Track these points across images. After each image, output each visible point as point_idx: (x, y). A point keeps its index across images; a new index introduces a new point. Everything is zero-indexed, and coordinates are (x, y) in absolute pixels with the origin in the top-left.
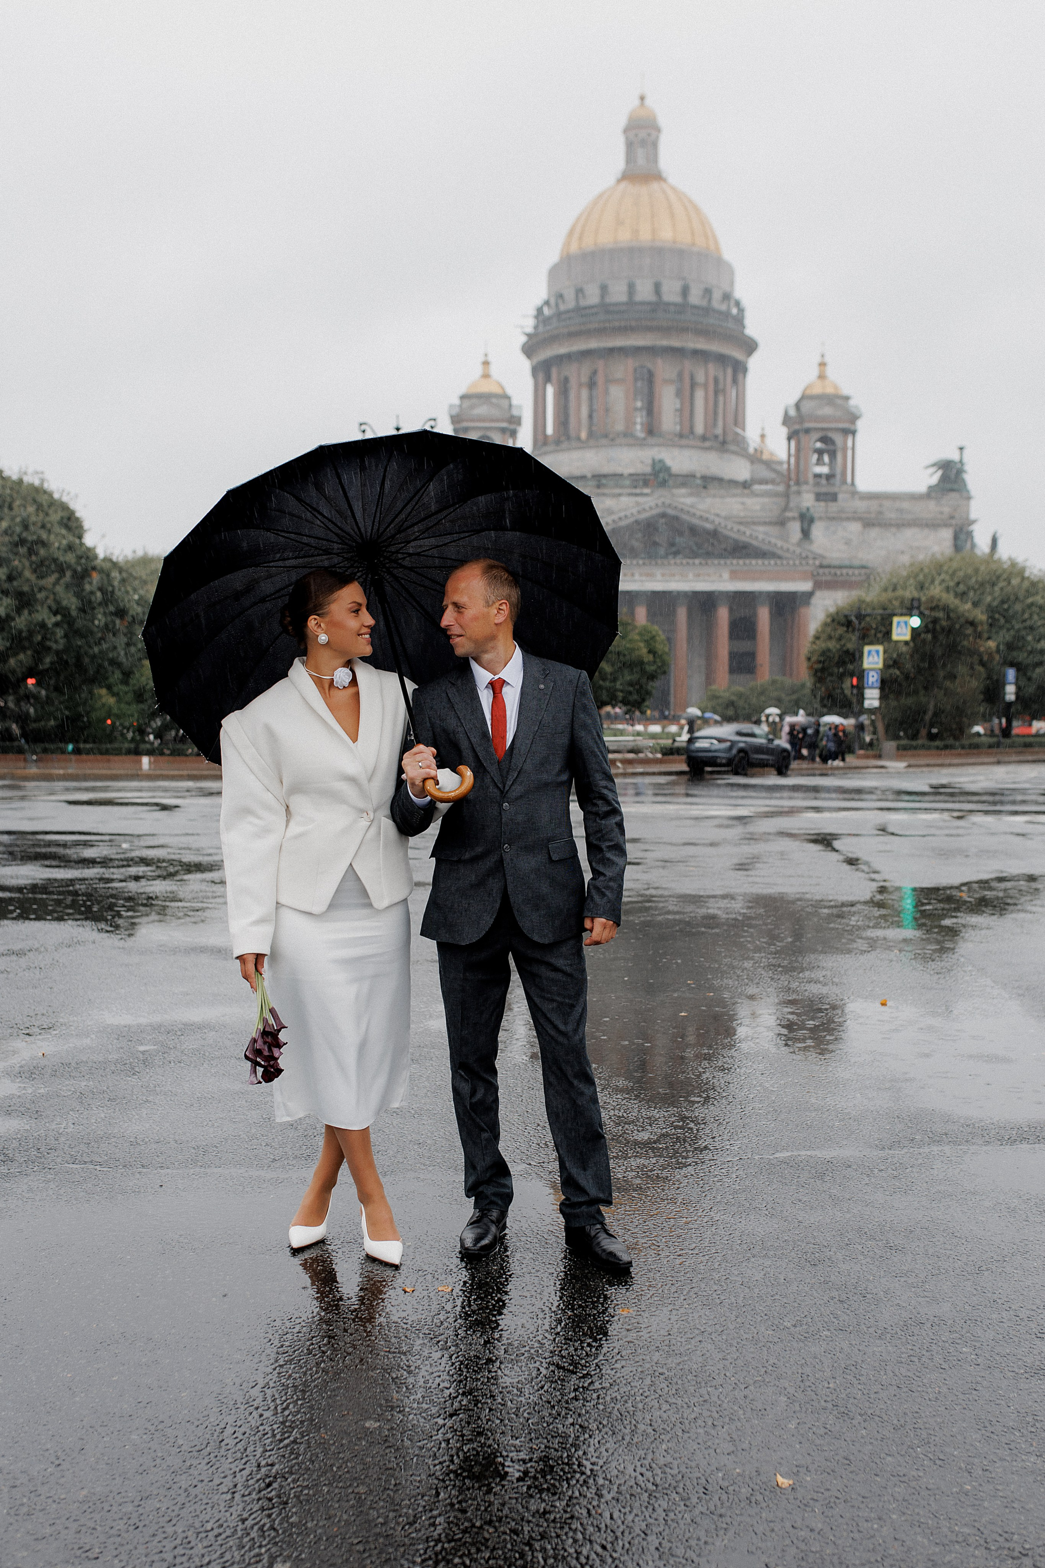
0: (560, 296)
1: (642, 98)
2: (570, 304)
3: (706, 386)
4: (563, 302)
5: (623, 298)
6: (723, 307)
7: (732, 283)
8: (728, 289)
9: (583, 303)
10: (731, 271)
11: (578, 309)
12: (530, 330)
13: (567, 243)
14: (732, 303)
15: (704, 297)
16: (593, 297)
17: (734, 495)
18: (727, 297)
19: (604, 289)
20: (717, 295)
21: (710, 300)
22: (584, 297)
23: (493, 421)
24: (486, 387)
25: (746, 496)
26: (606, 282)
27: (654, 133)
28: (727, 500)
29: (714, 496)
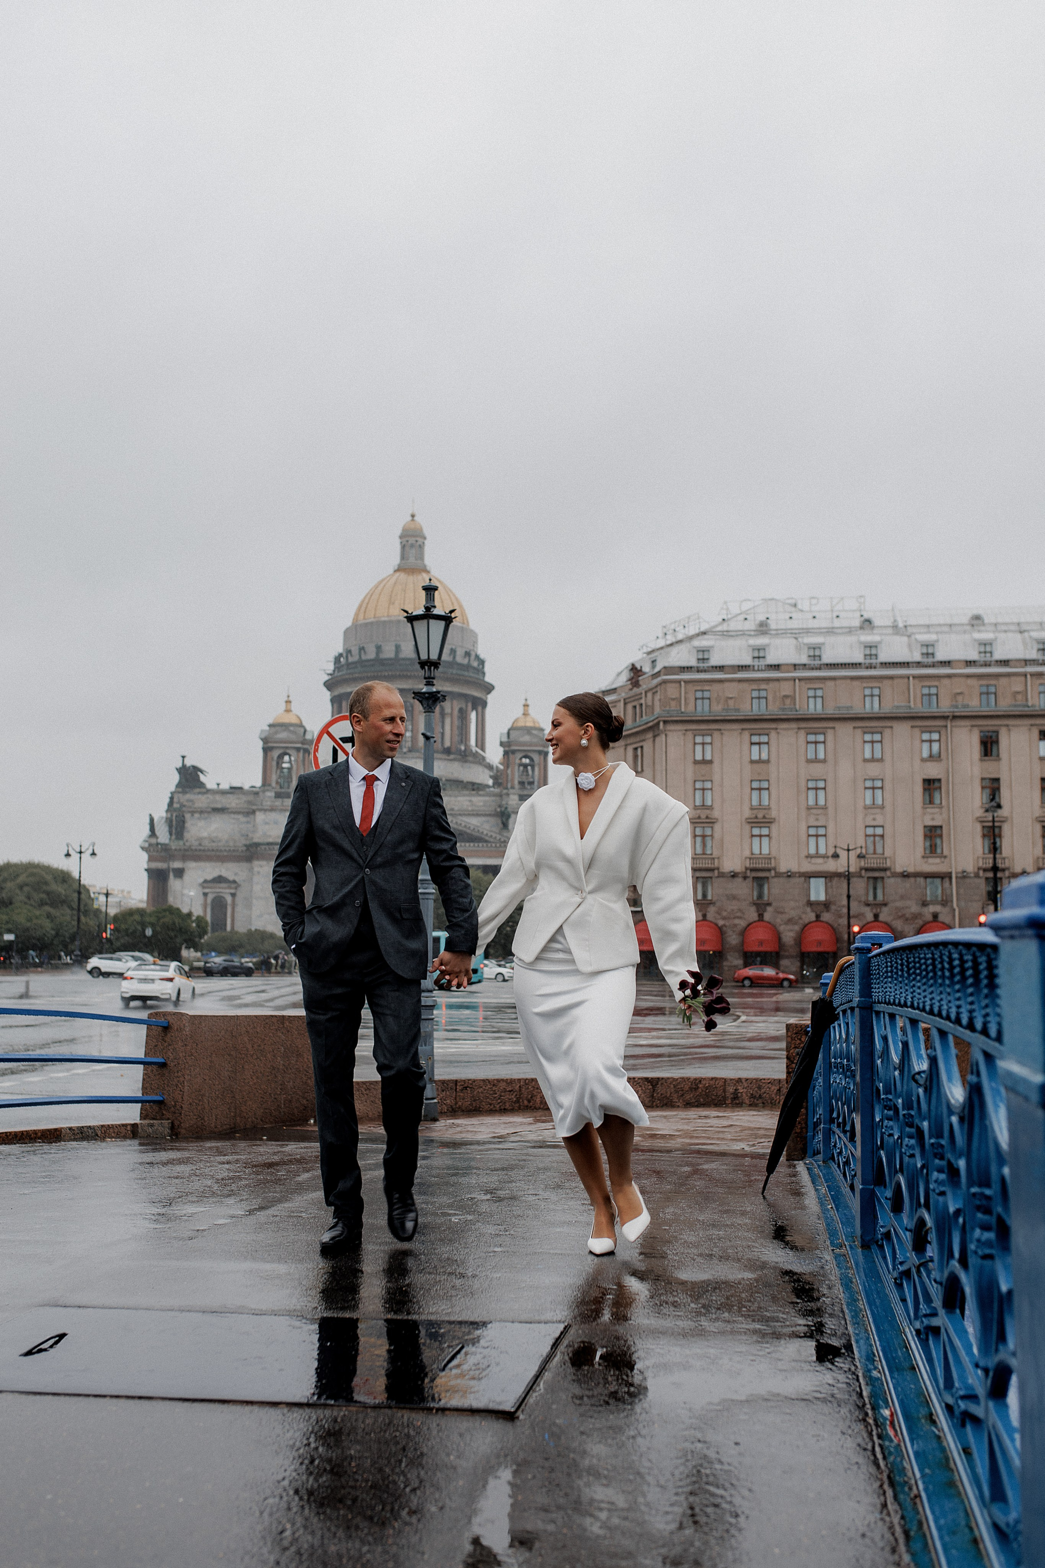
0: (349, 652)
1: (413, 516)
2: (354, 658)
3: (451, 714)
4: (351, 655)
5: (392, 655)
6: (465, 661)
7: (475, 643)
8: (468, 646)
9: (364, 657)
10: (474, 635)
11: (361, 662)
12: (330, 672)
13: (357, 614)
14: (473, 657)
15: (450, 654)
16: (371, 654)
17: (464, 795)
18: (467, 654)
19: (379, 648)
20: (460, 653)
21: (454, 658)
22: (365, 652)
23: (291, 743)
24: (290, 719)
25: (473, 795)
26: (380, 643)
27: (420, 540)
28: (460, 799)
29: (450, 796)
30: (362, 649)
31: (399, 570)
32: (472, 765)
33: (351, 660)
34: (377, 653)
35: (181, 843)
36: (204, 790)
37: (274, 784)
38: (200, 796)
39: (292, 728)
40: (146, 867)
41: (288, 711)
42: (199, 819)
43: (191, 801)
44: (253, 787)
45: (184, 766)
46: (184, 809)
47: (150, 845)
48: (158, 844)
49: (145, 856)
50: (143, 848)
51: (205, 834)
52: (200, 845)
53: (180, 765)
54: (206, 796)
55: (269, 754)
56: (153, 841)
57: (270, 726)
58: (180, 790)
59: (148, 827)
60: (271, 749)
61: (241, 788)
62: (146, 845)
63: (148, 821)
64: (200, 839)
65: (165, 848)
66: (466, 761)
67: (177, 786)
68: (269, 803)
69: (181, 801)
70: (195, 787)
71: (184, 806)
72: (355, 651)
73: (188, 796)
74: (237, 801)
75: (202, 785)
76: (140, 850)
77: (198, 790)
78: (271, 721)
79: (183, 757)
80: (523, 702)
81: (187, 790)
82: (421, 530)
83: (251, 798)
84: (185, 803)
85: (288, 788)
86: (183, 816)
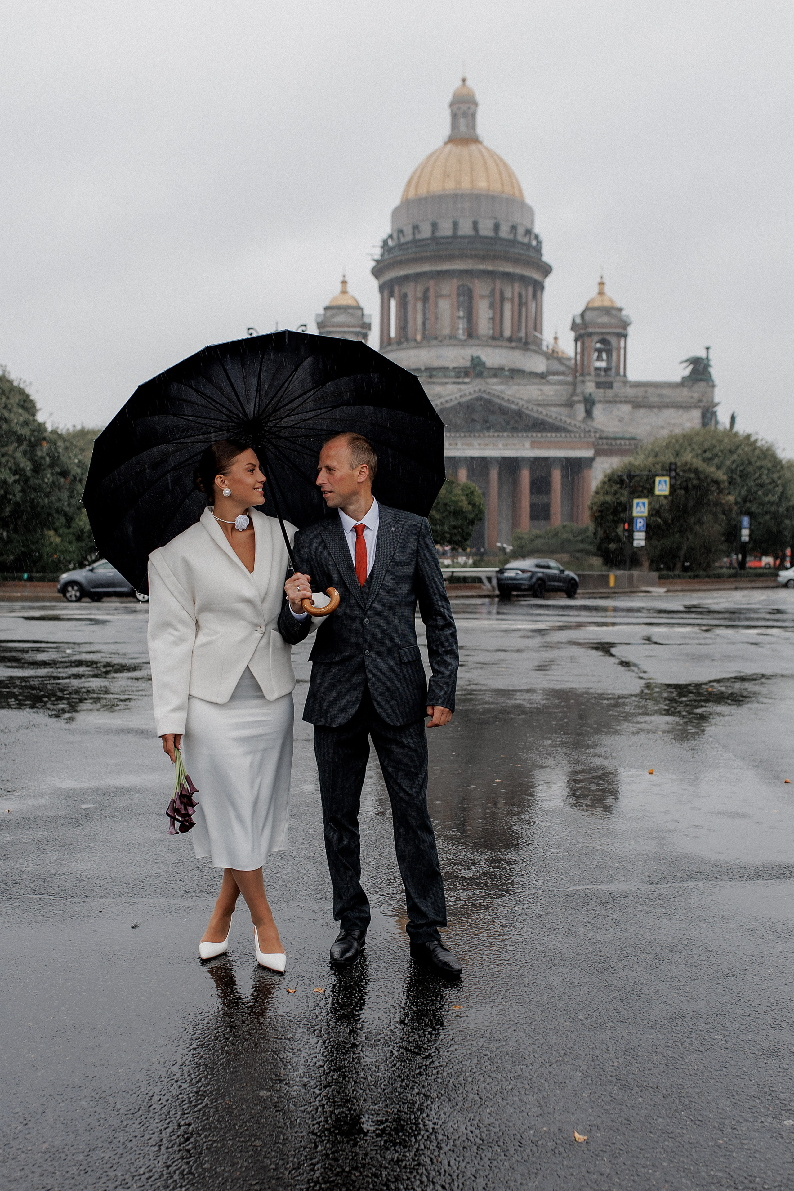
0: (401, 231)
1: (464, 80)
2: (409, 237)
4: (403, 236)
5: (449, 232)
6: (526, 240)
7: (532, 222)
8: (528, 225)
9: (418, 237)
10: (532, 212)
11: (415, 242)
12: (378, 257)
13: (406, 190)
14: (533, 237)
15: (511, 232)
16: (426, 232)
18: (528, 232)
19: (434, 226)
20: (521, 231)
21: (515, 234)
22: (419, 232)
23: (349, 327)
24: (344, 301)
25: (543, 384)
26: (435, 221)
27: (473, 107)
28: (528, 387)
29: (519, 385)
30: (416, 228)
31: (452, 140)
32: (532, 354)
33: (402, 240)
34: (433, 232)
39: (350, 311)
41: (344, 292)
57: (326, 309)
66: (528, 350)
72: (408, 230)
78: (326, 303)
82: (473, 95)
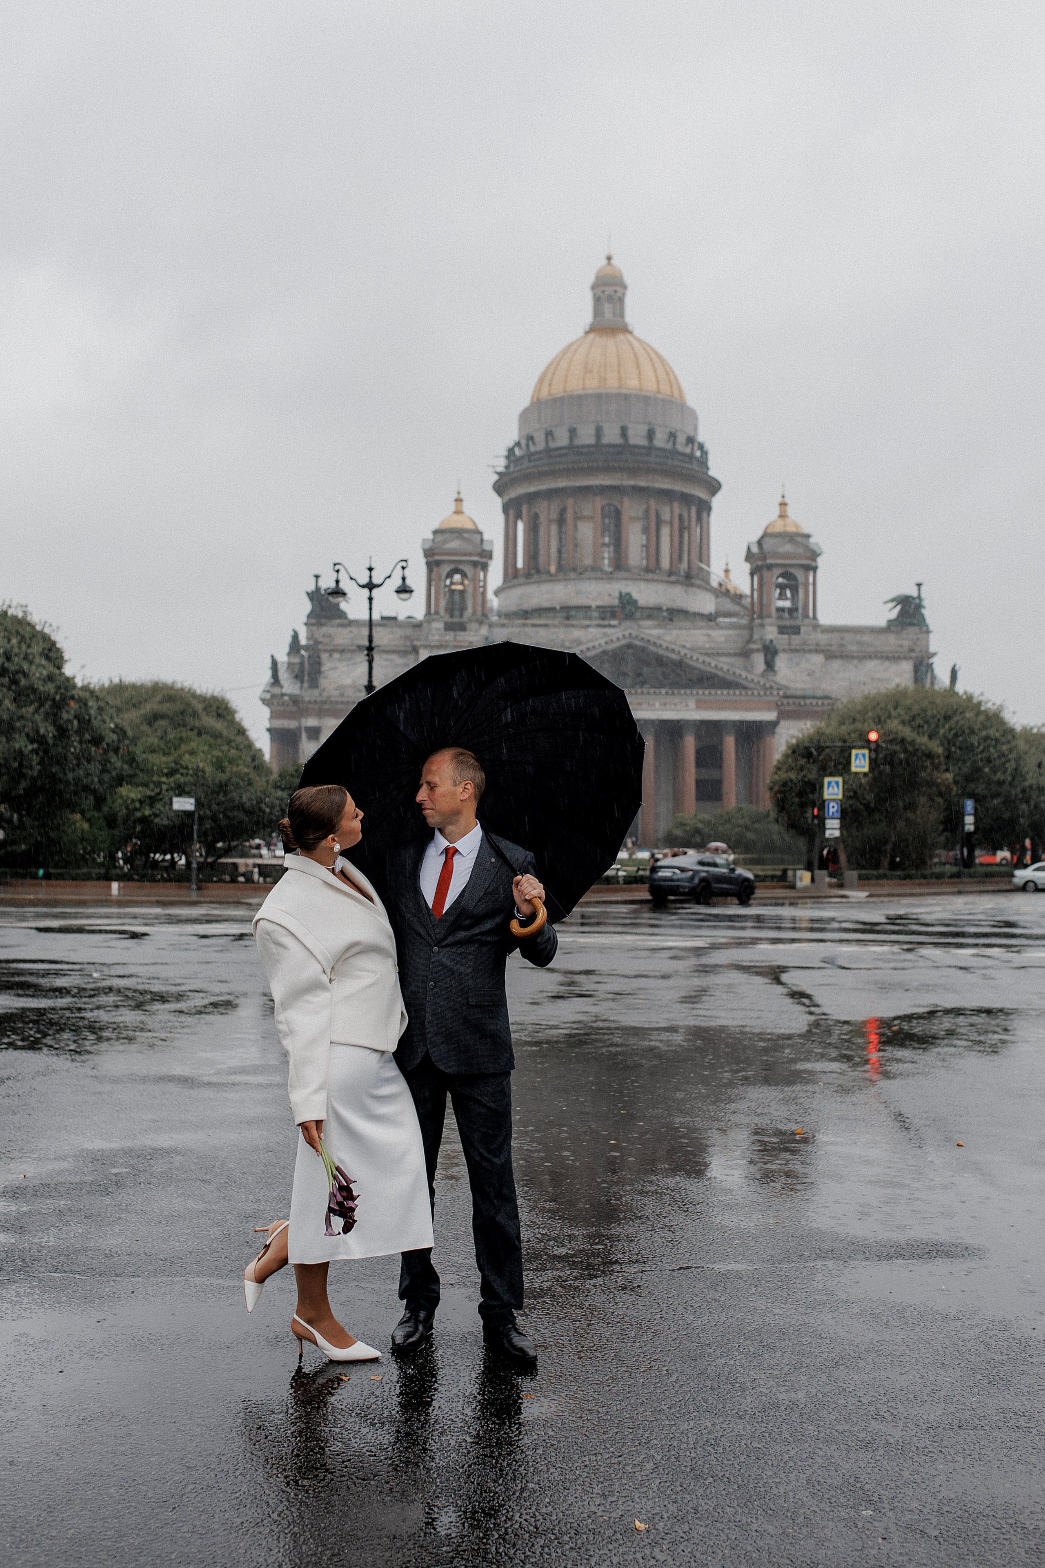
1: (610, 258)
2: (541, 445)
5: (591, 441)
8: (692, 433)
9: (552, 445)
10: (695, 417)
11: (548, 451)
12: (501, 469)
13: (539, 388)
15: (669, 440)
16: (562, 440)
17: (700, 628)
19: (573, 432)
21: (675, 443)
22: (553, 438)
23: (465, 555)
24: (459, 524)
25: (711, 628)
26: (575, 426)
27: (620, 290)
28: (692, 632)
29: (680, 628)
30: (549, 434)
31: (592, 330)
32: (697, 591)
33: (535, 448)
34: (571, 439)
35: (316, 692)
36: (346, 622)
37: (442, 612)
38: (340, 629)
40: (268, 725)
41: (458, 513)
42: (340, 660)
43: (330, 636)
44: (410, 617)
45: (318, 589)
46: (320, 647)
47: (273, 696)
48: (283, 695)
49: (266, 711)
50: (264, 701)
51: (348, 681)
52: (342, 695)
53: (312, 588)
54: (348, 629)
55: (435, 569)
56: (276, 690)
57: (435, 532)
58: (313, 621)
59: (269, 674)
60: (438, 563)
61: (395, 619)
62: (268, 696)
63: (269, 663)
64: (341, 688)
65: (295, 700)
66: (691, 585)
67: (309, 616)
68: (436, 638)
69: (316, 636)
70: (331, 617)
71: (320, 643)
72: (542, 436)
73: (325, 630)
74: (391, 636)
75: (342, 615)
76: (260, 703)
77: (338, 621)
79: (317, 577)
80: (780, 500)
81: (323, 621)
82: (621, 277)
83: (409, 632)
84: (320, 639)
85: (461, 616)
86: (319, 657)
